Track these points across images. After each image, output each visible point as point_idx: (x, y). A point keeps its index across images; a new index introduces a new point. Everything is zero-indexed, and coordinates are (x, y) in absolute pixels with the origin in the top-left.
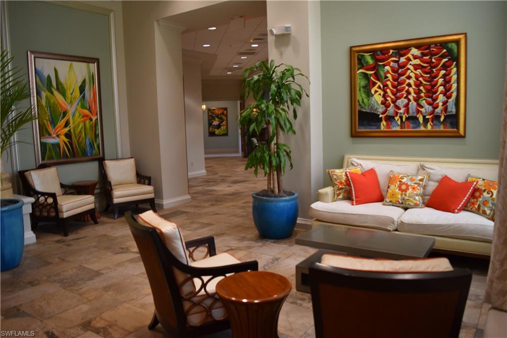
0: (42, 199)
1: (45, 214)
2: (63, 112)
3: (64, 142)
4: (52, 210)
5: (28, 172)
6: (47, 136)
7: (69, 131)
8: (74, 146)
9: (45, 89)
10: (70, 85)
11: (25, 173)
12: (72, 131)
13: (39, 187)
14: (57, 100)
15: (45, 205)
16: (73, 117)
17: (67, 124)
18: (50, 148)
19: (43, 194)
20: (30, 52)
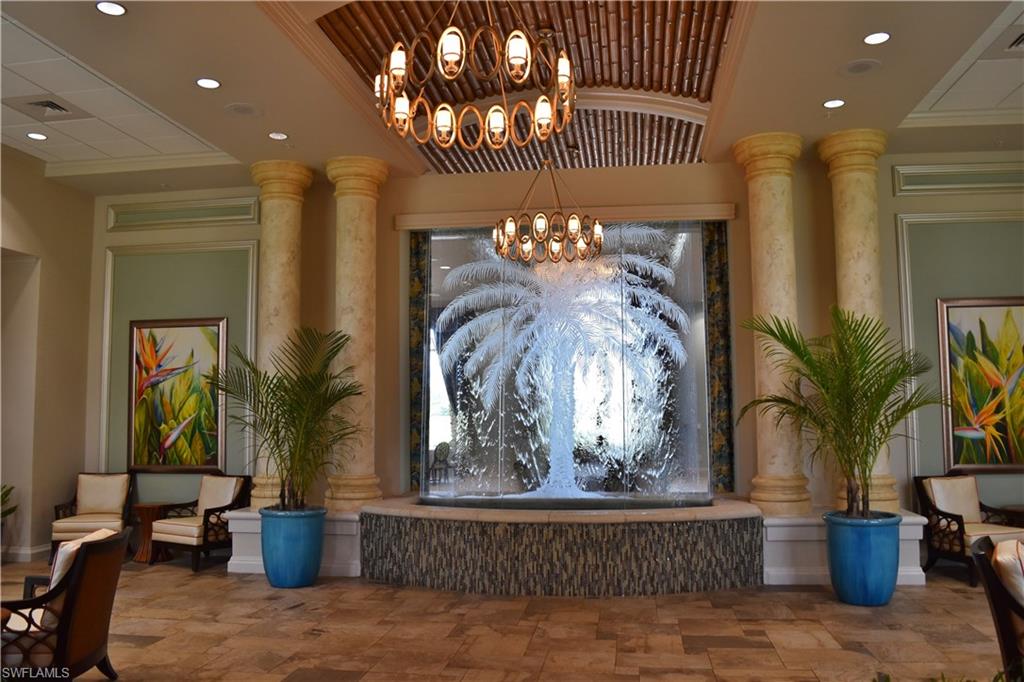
0: (944, 522)
1: (947, 547)
2: (994, 390)
3: (993, 436)
4: (957, 542)
5: (927, 480)
6: (965, 426)
7: (1004, 419)
8: (1011, 444)
9: (964, 353)
10: (1006, 345)
11: (924, 481)
12: (1008, 419)
13: (941, 504)
14: (983, 369)
15: (946, 533)
16: (1011, 396)
17: (999, 408)
18: (968, 445)
19: (946, 515)
20: (941, 300)
